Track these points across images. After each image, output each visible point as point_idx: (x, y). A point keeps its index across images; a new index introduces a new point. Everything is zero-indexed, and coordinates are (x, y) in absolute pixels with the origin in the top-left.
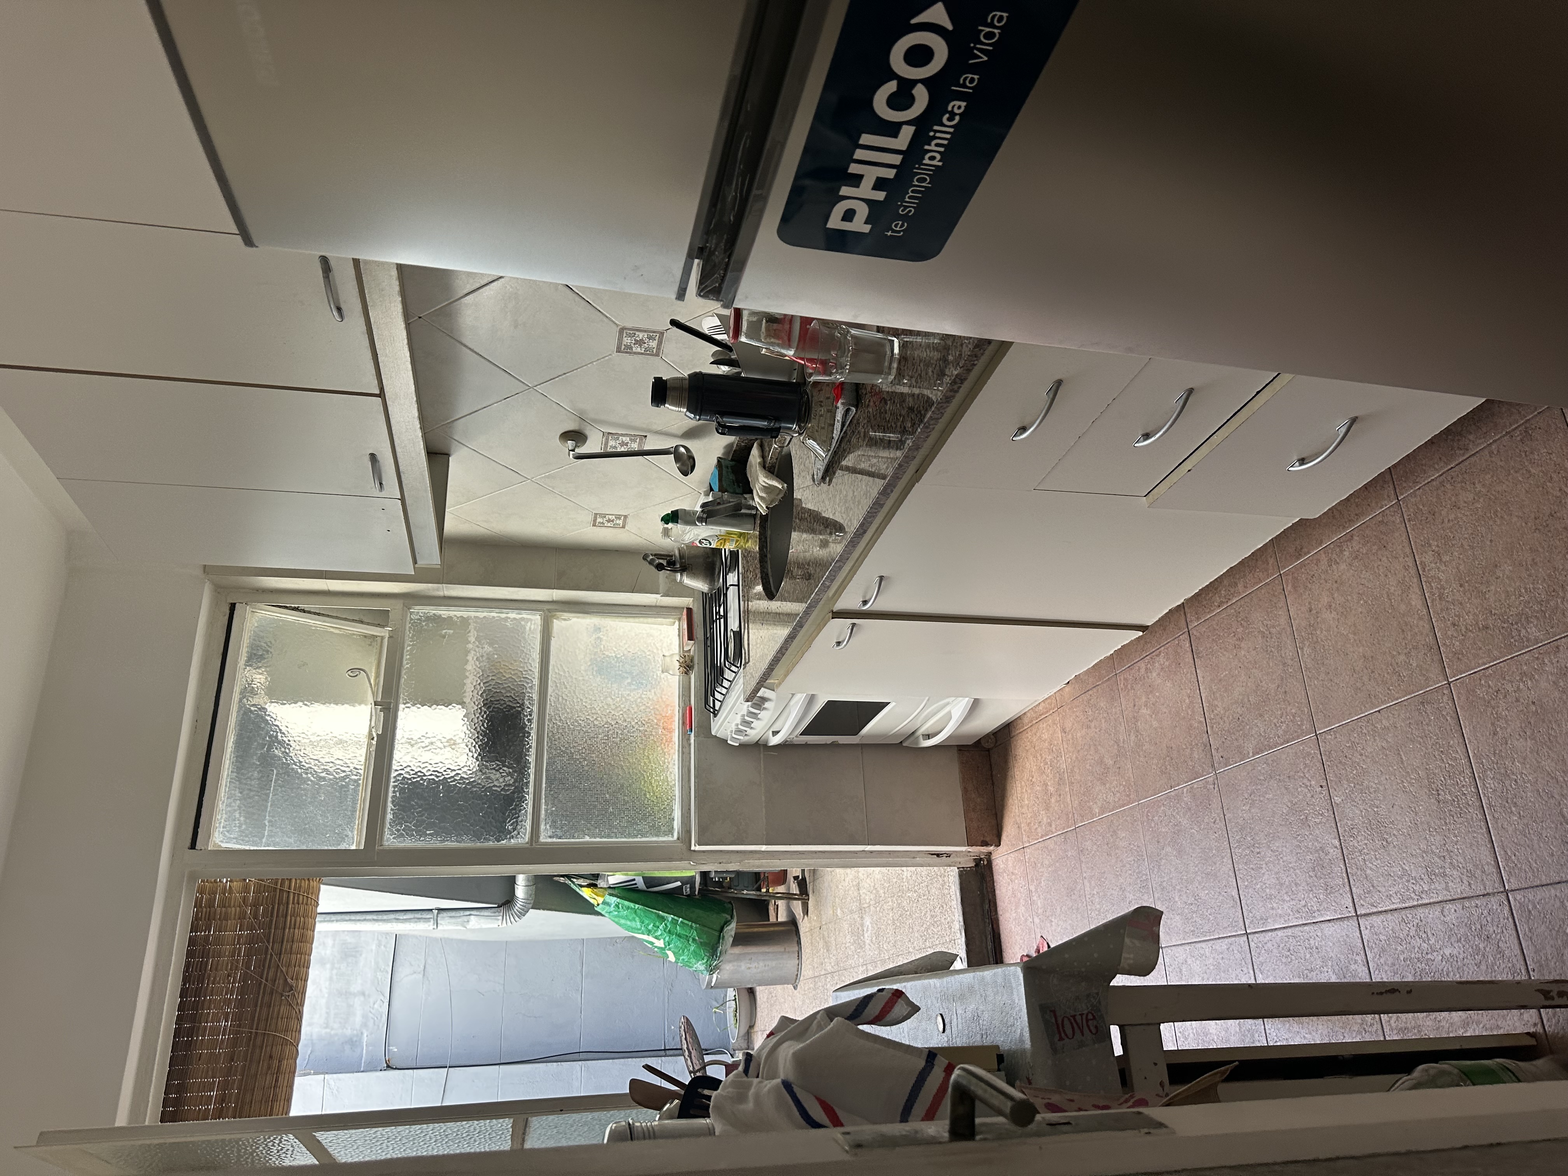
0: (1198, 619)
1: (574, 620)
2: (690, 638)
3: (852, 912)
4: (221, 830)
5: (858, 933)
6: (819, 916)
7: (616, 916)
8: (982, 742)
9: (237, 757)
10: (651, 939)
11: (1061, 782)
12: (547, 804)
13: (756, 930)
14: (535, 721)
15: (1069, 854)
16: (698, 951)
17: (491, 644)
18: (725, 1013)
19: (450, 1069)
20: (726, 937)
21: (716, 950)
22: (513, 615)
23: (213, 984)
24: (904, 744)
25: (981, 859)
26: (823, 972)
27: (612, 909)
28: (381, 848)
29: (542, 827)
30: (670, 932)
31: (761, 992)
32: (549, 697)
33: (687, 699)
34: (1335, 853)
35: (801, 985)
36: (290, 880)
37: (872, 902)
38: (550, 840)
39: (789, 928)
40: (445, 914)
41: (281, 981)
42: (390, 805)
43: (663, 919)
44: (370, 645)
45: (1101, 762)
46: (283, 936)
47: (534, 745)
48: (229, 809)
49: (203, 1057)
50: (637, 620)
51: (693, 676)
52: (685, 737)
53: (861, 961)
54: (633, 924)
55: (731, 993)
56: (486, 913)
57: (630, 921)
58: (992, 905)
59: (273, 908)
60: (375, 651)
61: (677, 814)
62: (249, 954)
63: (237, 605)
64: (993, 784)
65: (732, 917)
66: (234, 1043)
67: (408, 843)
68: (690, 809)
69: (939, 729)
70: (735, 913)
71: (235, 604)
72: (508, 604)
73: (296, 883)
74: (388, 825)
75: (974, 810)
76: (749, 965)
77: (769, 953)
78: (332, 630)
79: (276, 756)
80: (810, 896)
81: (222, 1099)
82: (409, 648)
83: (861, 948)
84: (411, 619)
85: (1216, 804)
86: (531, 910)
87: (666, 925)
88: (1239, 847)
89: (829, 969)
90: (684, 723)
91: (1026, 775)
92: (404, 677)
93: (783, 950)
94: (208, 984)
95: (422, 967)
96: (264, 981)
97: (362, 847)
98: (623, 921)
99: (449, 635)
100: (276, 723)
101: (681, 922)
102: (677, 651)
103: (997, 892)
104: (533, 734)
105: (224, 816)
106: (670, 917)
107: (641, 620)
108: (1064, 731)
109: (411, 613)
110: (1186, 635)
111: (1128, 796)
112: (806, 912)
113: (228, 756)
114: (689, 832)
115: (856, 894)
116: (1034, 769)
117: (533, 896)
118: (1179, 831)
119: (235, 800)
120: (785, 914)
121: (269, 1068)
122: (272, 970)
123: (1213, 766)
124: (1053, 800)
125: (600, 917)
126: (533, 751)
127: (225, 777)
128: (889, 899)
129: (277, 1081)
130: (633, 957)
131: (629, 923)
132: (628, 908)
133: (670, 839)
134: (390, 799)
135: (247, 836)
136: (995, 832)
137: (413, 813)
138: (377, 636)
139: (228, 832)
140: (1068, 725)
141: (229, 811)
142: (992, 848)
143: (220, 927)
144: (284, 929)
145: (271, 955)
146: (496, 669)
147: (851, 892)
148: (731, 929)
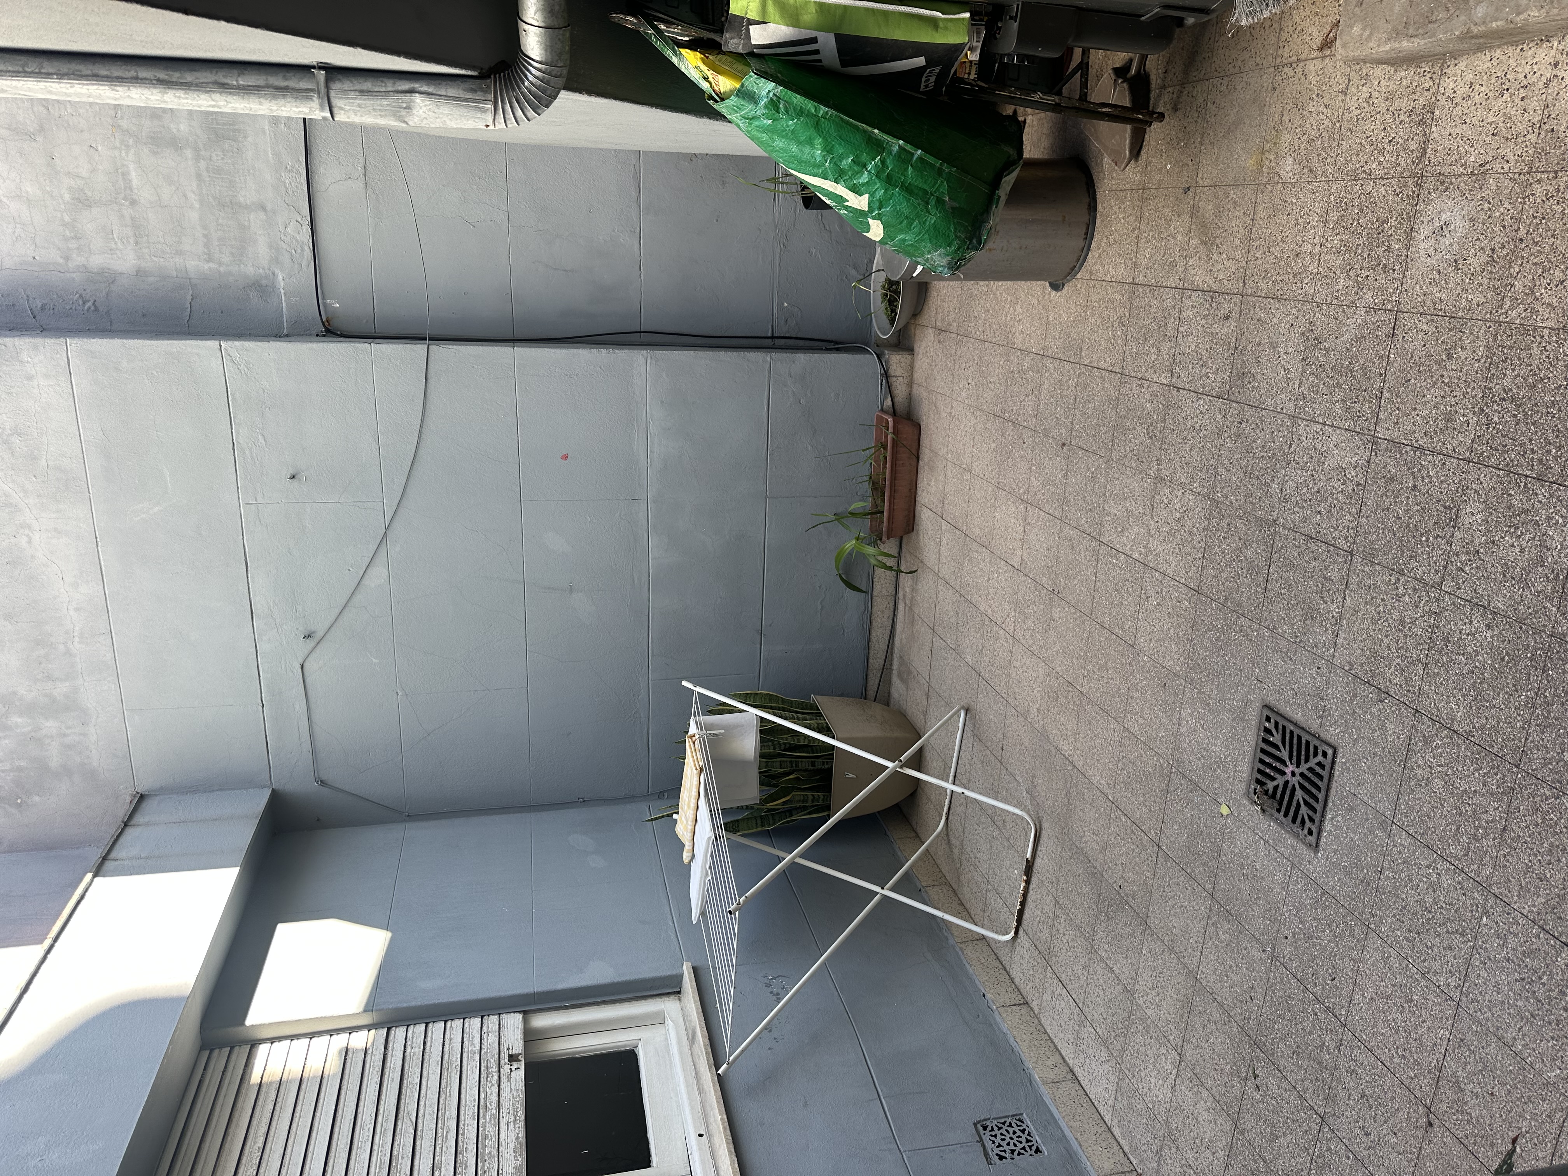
7: (766, 130)
10: (840, 190)
18: (869, 291)
19: (433, 344)
27: (760, 110)
30: (889, 177)
40: (346, 84)
43: (877, 147)
54: (806, 152)
57: (799, 143)
86: (563, 94)
87: (883, 162)
95: (361, 170)
98: (781, 143)
101: (920, 158)
106: (897, 144)
117: (566, 57)
131: (794, 148)
132: (800, 112)
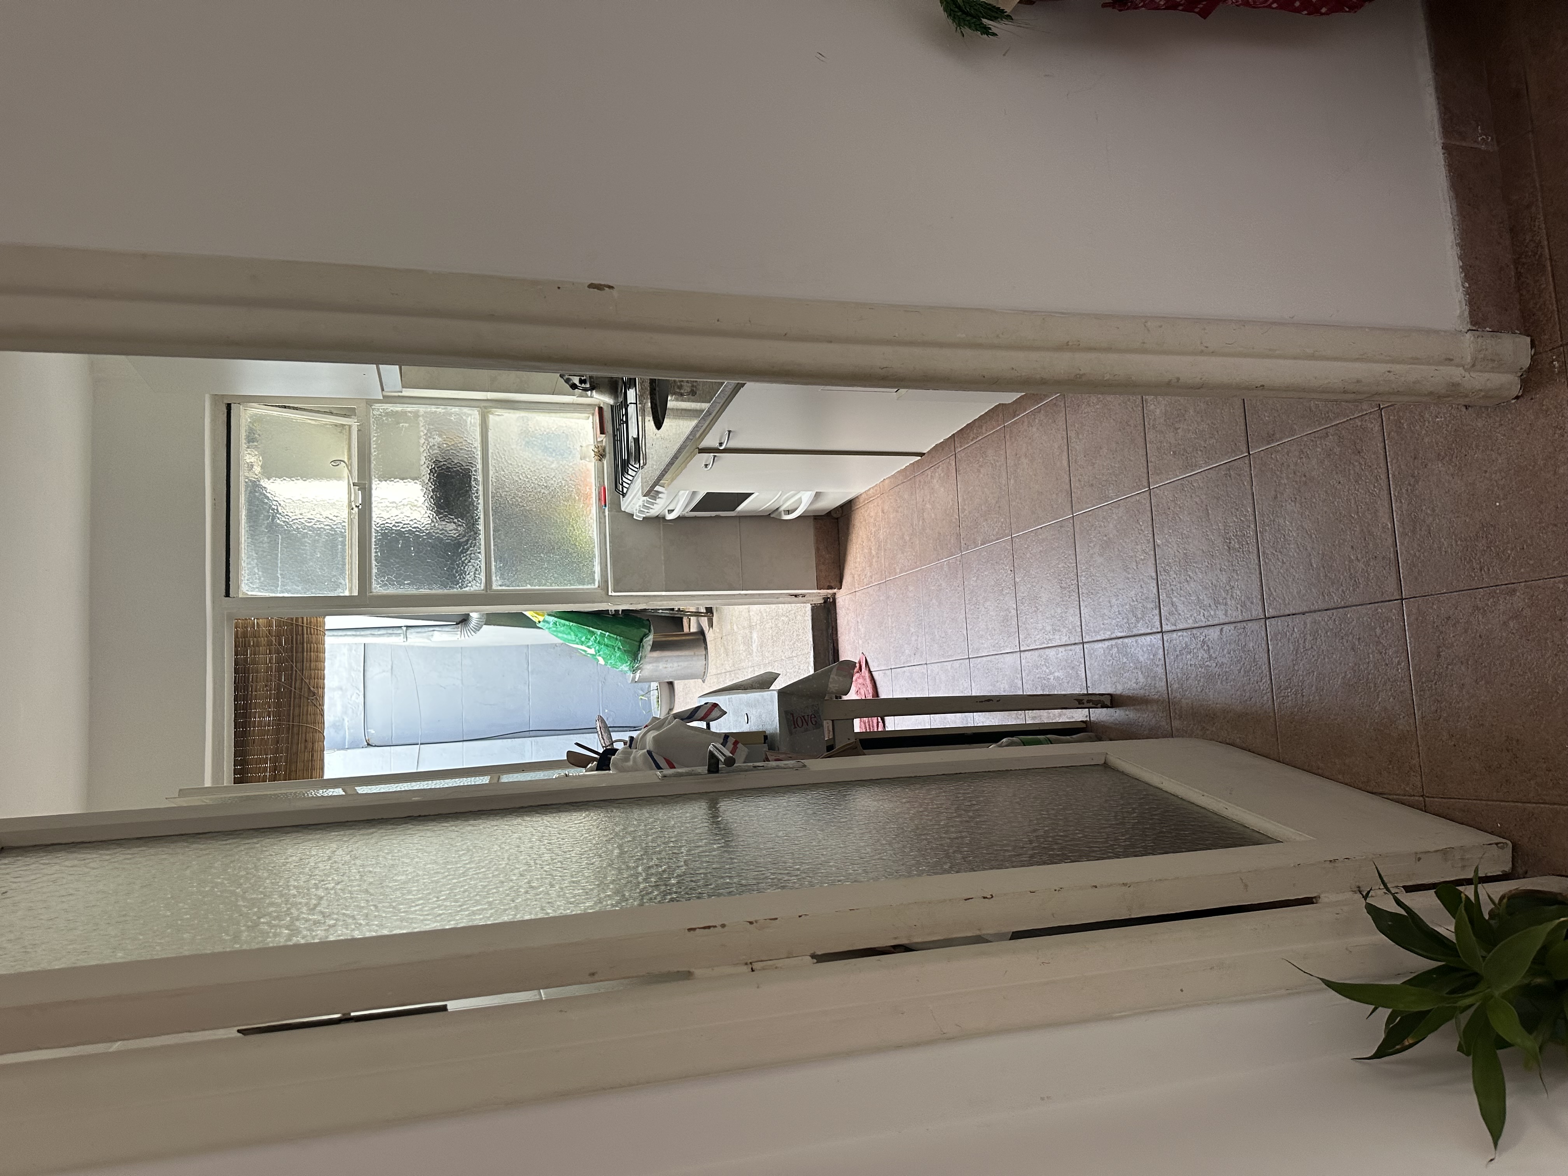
0: (961, 446)
1: (506, 415)
2: (602, 432)
3: (744, 628)
4: (246, 582)
5: (748, 642)
6: (721, 629)
7: (555, 631)
8: (832, 513)
9: (250, 527)
10: (584, 648)
11: (879, 548)
12: (495, 561)
13: (671, 639)
14: (481, 497)
15: (881, 598)
16: (621, 656)
17: (440, 436)
18: (649, 700)
19: (422, 746)
20: (645, 646)
21: (637, 656)
22: (456, 409)
23: (256, 691)
24: (772, 516)
25: (828, 598)
26: (723, 671)
27: (551, 625)
28: (371, 594)
29: (494, 578)
30: (599, 642)
31: (678, 685)
32: (490, 479)
33: (602, 481)
34: (1014, 612)
35: (707, 679)
36: (303, 618)
37: (758, 622)
38: (500, 588)
39: (697, 637)
40: (412, 630)
41: (306, 689)
42: (374, 563)
43: (593, 633)
44: (340, 432)
45: (902, 537)
46: (303, 657)
47: (482, 517)
48: (249, 566)
49: (256, 741)
50: (558, 415)
51: (605, 462)
52: (601, 511)
53: (750, 664)
54: (569, 637)
55: (654, 685)
56: (447, 629)
57: (567, 634)
58: (834, 629)
59: (292, 637)
60: (345, 437)
61: (597, 569)
62: (279, 670)
63: (232, 405)
64: (839, 544)
65: (650, 631)
66: (278, 731)
67: (391, 591)
68: (607, 565)
69: (795, 507)
70: (652, 628)
71: (230, 404)
72: (451, 402)
73: (307, 620)
74: (374, 578)
75: (823, 564)
76: (665, 666)
77: (681, 656)
78: (309, 421)
79: (279, 524)
80: (715, 614)
81: (275, 769)
82: (375, 439)
83: (751, 654)
84: (374, 415)
85: (960, 575)
86: (484, 626)
87: (596, 637)
88: (969, 603)
89: (728, 669)
90: (600, 499)
91: (860, 541)
92: (373, 463)
93: (693, 654)
94: (252, 692)
95: (390, 667)
96: (293, 689)
97: (356, 593)
98: (560, 635)
99: (406, 428)
100: (275, 499)
101: (608, 635)
102: (592, 443)
103: (838, 621)
104: (481, 507)
105: (247, 571)
106: (599, 632)
107: (562, 414)
108: (883, 512)
109: (373, 409)
110: (954, 456)
111: (916, 563)
112: (711, 625)
113: (243, 526)
114: (607, 582)
115: (747, 615)
116: (864, 536)
118: (940, 590)
119: (253, 559)
120: (695, 626)
121: (306, 747)
122: (298, 682)
123: (960, 549)
124: (874, 560)
125: (541, 630)
126: (481, 521)
127: (243, 542)
128: (770, 621)
129: (312, 756)
130: (571, 657)
131: (565, 636)
132: (564, 625)
133: (592, 587)
134: (373, 558)
135: (265, 586)
136: (838, 579)
137: (392, 568)
138: (345, 425)
139: (251, 583)
140: (886, 508)
141: (250, 568)
142: (835, 591)
143: (255, 652)
144: (303, 653)
145: (296, 671)
146: (446, 456)
147: (743, 613)
148: (649, 640)
